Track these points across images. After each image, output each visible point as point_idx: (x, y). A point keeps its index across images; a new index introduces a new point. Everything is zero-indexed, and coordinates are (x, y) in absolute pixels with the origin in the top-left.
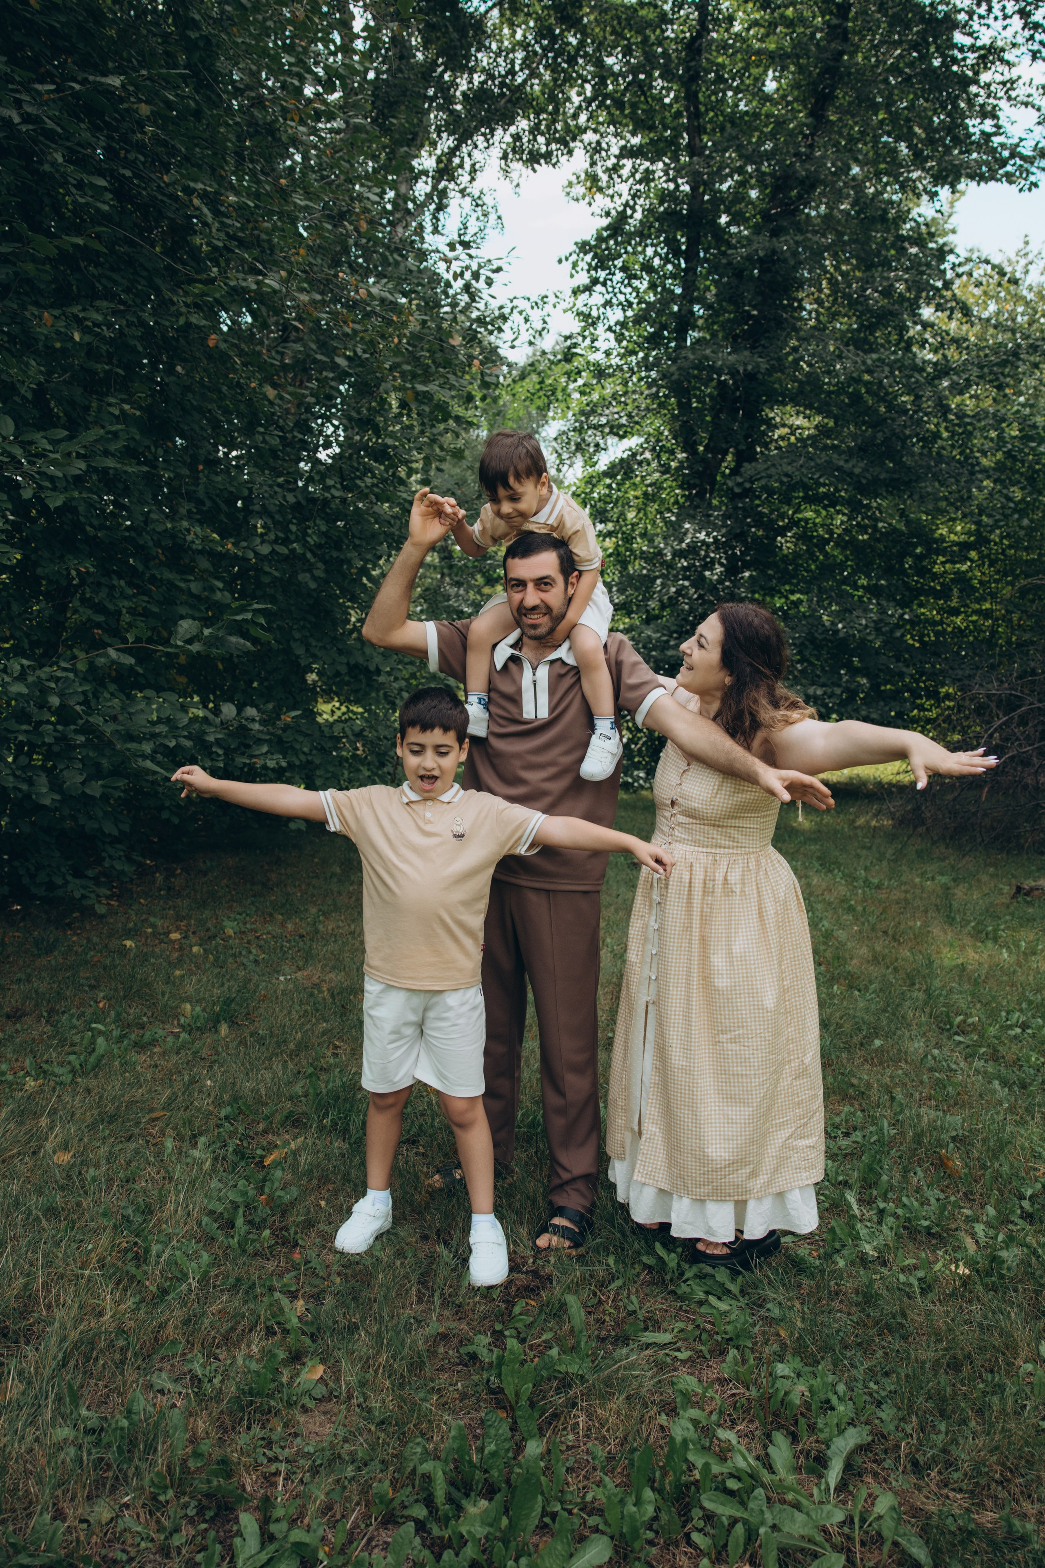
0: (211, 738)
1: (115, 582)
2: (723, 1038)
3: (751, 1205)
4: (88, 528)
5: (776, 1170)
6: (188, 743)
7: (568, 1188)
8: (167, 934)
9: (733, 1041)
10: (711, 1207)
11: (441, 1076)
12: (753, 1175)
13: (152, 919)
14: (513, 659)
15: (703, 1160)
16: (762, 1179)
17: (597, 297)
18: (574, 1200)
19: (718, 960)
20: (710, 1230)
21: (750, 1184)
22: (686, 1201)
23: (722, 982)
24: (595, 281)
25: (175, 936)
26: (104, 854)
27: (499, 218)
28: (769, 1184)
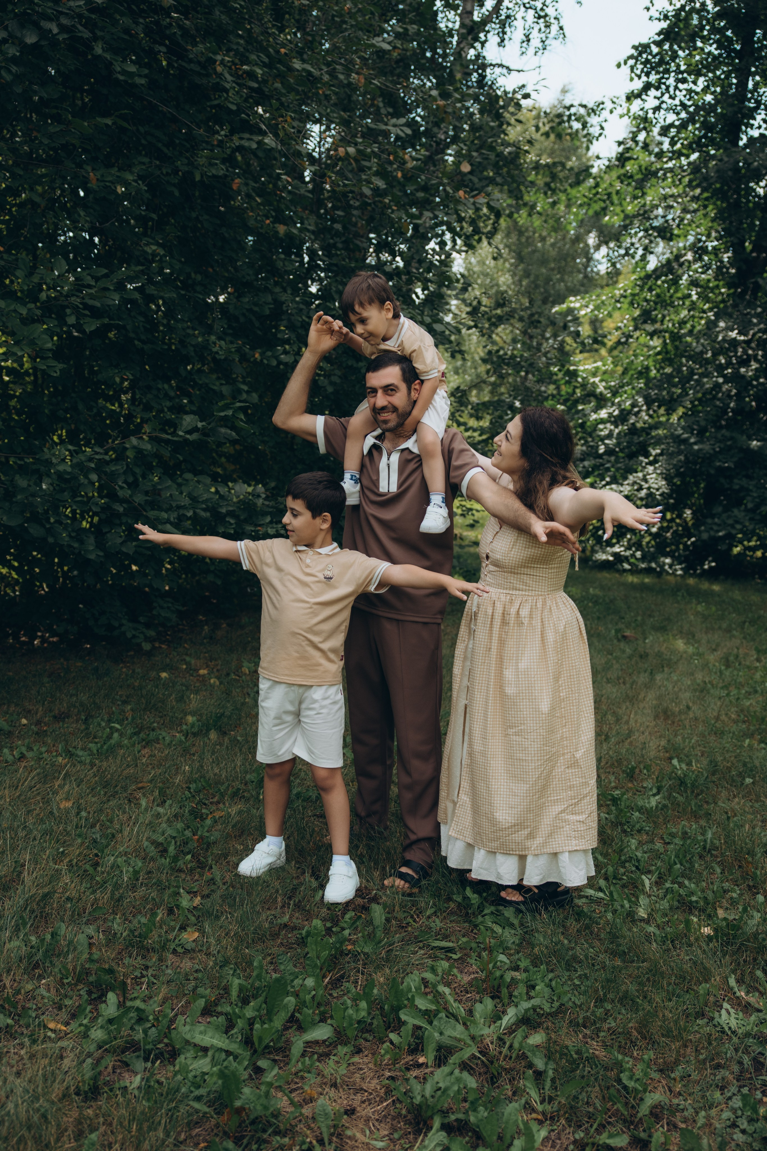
0: (224, 511)
1: (160, 386)
2: (511, 731)
3: (529, 859)
4: (136, 342)
5: (550, 835)
6: (206, 515)
7: (414, 847)
8: (197, 670)
9: (516, 734)
10: (500, 858)
11: (310, 752)
12: (531, 836)
13: (188, 659)
14: (374, 446)
15: (493, 822)
16: (539, 840)
17: (651, 100)
18: (416, 855)
19: (509, 674)
20: (499, 876)
21: (528, 843)
22: (482, 852)
23: (510, 690)
24: (647, 87)
25: (202, 672)
26: (155, 604)
27: (561, 28)
28: (545, 844)
